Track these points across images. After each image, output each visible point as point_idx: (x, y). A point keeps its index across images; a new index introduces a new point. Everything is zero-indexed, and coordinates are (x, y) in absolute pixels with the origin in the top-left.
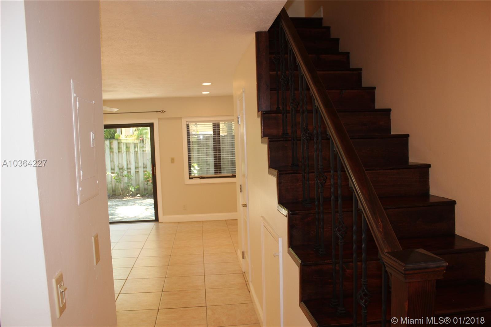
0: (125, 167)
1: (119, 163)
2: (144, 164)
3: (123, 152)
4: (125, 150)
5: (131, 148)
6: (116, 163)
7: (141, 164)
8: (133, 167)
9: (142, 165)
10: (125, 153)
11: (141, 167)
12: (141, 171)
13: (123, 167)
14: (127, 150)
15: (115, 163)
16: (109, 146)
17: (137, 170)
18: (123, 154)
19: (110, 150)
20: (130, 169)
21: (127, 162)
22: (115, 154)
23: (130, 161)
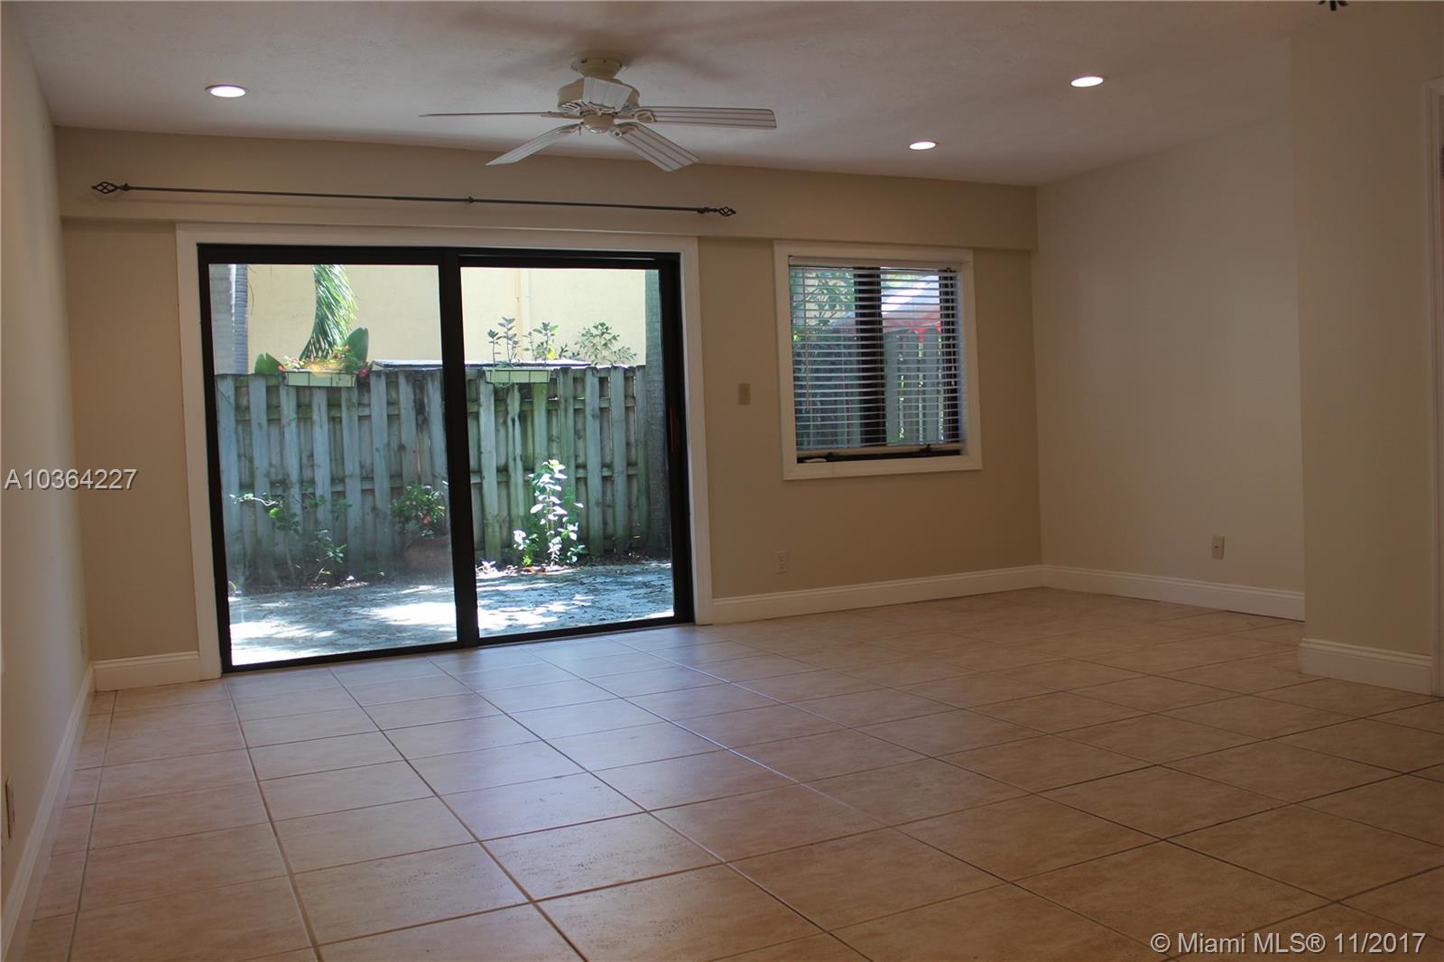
0: (294, 476)
1: (271, 465)
2: (362, 467)
3: (284, 421)
4: (293, 415)
5: (315, 409)
6: (261, 464)
7: (351, 467)
8: (322, 475)
9: (357, 471)
10: (294, 424)
11: (351, 476)
12: (354, 489)
13: (288, 476)
14: (301, 416)
15: (257, 463)
16: (232, 400)
17: (339, 488)
18: (286, 430)
19: (236, 416)
20: (312, 482)
21: (301, 459)
22: (255, 429)
23: (312, 455)
